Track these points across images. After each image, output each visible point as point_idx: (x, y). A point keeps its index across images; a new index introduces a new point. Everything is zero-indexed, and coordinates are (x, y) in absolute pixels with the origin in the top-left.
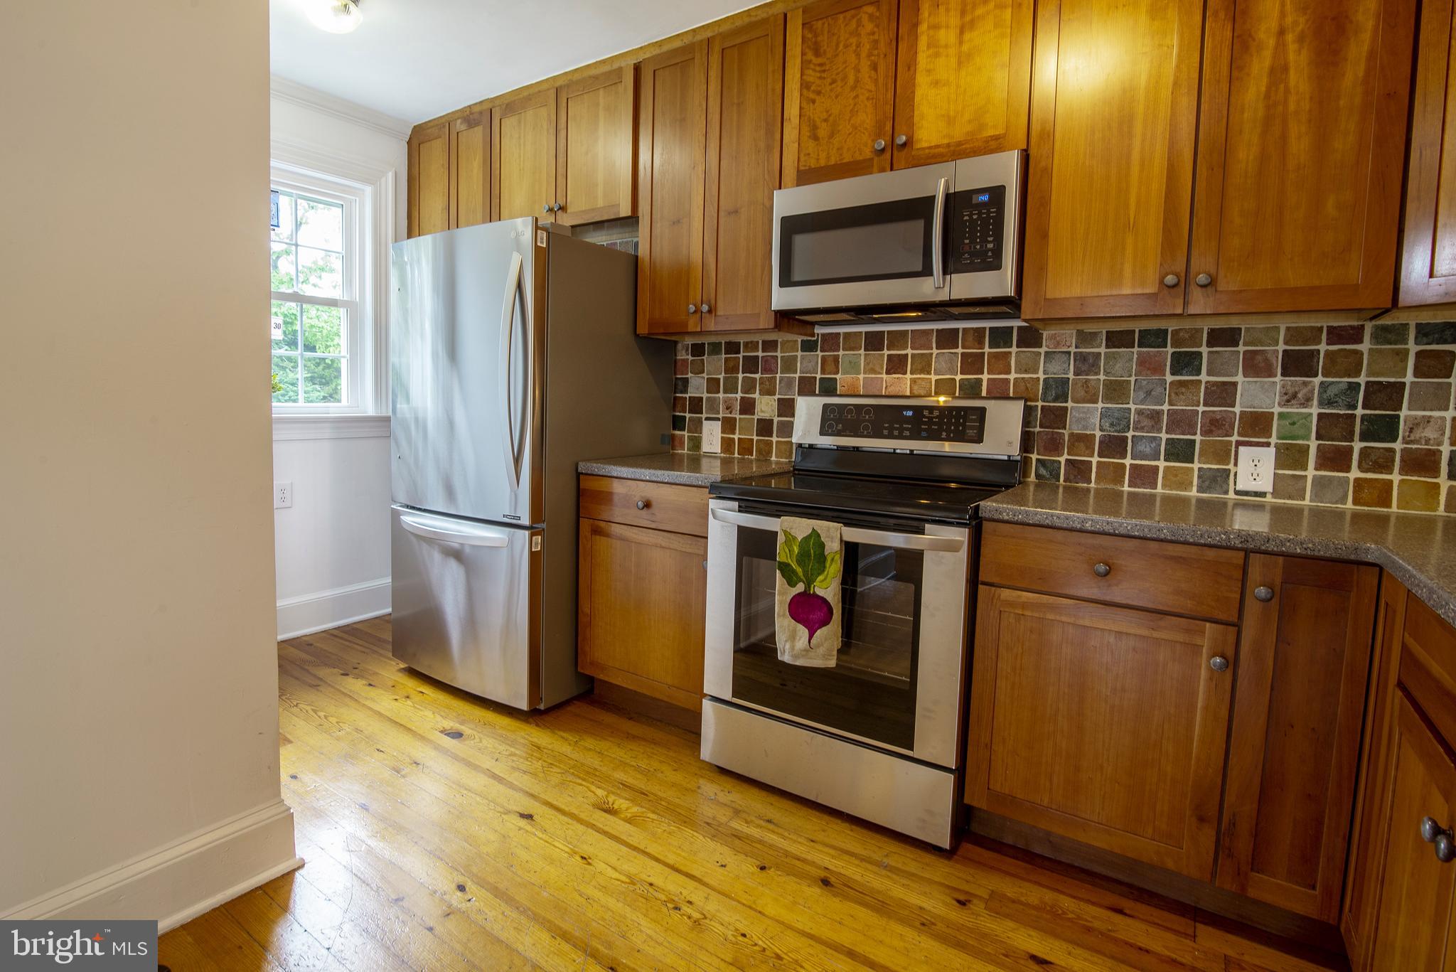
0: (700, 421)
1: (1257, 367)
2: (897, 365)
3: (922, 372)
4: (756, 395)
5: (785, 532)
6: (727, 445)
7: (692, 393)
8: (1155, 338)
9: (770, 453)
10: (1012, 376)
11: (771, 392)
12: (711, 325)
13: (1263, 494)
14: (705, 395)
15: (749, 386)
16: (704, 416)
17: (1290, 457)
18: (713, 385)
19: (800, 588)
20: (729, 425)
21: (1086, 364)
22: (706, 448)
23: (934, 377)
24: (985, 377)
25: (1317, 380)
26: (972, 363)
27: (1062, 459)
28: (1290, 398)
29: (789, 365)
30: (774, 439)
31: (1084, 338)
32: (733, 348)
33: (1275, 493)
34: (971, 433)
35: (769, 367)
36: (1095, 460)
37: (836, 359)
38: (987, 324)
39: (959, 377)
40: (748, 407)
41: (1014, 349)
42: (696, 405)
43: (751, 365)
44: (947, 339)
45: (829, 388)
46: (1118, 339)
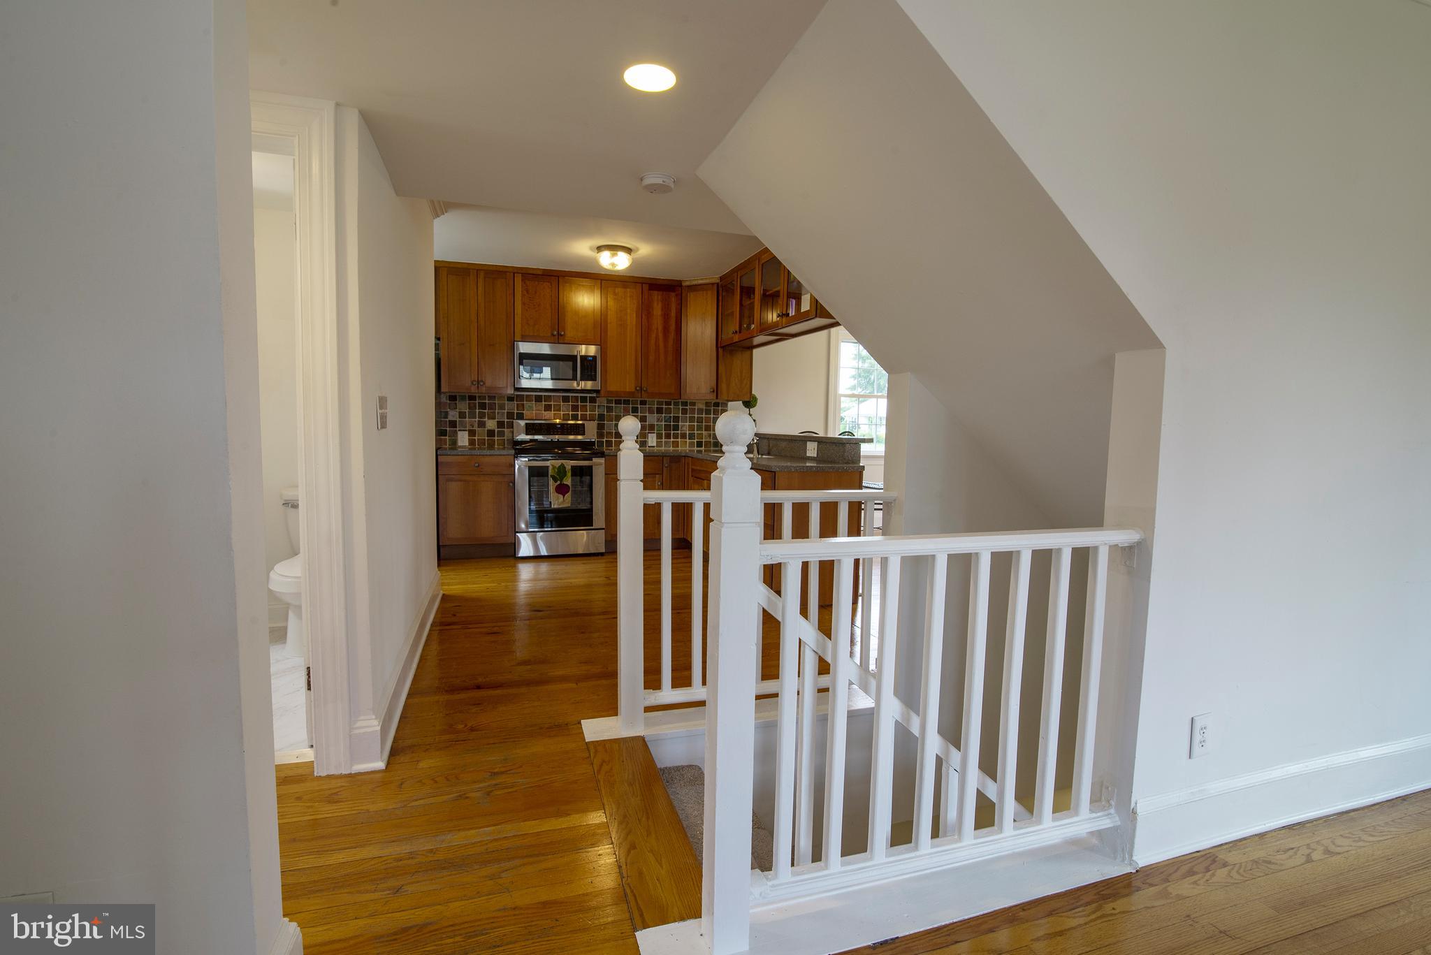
0: (456, 432)
1: (651, 412)
2: (548, 408)
3: (558, 411)
4: (486, 419)
5: (552, 465)
6: (472, 442)
7: (450, 418)
8: (627, 402)
9: (494, 445)
10: (588, 413)
11: (494, 418)
12: (483, 390)
13: (654, 447)
14: (458, 420)
15: (482, 415)
16: (458, 429)
17: (659, 436)
18: (462, 415)
19: (559, 482)
20: (472, 433)
21: (609, 409)
22: (460, 443)
23: (562, 413)
24: (579, 413)
25: (663, 415)
26: (575, 408)
27: (604, 440)
28: (658, 420)
29: (502, 407)
30: (496, 438)
31: (609, 402)
32: (472, 398)
33: (657, 446)
34: (581, 432)
35: (492, 407)
36: (613, 440)
37: (523, 405)
38: (588, 395)
39: (571, 413)
40: (482, 424)
41: (588, 404)
42: (453, 424)
43: (483, 406)
44: (566, 399)
45: (521, 417)
46: (618, 402)
